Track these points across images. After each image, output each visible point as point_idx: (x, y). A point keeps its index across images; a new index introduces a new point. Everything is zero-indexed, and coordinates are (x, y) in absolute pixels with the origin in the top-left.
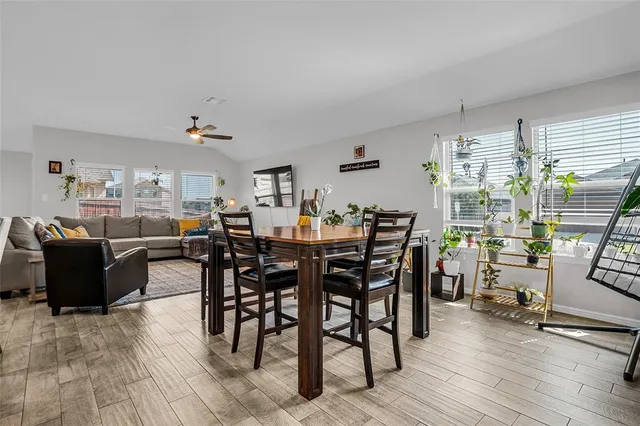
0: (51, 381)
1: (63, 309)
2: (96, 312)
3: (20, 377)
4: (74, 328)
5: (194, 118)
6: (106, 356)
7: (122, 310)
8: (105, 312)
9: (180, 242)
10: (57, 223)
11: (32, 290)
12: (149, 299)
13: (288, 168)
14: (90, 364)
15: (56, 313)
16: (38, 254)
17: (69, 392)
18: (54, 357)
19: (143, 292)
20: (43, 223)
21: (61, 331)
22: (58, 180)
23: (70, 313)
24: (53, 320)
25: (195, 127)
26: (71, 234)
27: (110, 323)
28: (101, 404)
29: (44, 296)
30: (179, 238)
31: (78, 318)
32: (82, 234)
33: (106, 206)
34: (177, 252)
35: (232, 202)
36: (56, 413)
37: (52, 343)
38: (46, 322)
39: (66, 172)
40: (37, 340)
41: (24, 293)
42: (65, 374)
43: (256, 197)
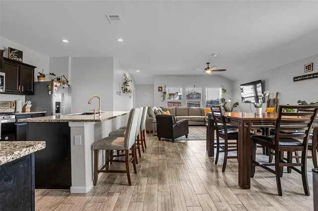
0: (157, 158)
1: (161, 138)
2: (171, 141)
3: (150, 155)
4: (164, 145)
5: (208, 63)
6: (172, 155)
7: (179, 142)
8: (173, 142)
9: (204, 119)
10: (161, 109)
11: (154, 132)
12: (189, 140)
13: (259, 82)
14: (167, 156)
15: (159, 140)
16: (155, 120)
17: (161, 162)
18: (158, 152)
19: (187, 137)
20: (157, 109)
21: (160, 145)
22: (161, 94)
23: (163, 140)
24: (158, 141)
25: (208, 67)
26: (165, 113)
27: (174, 145)
28: (168, 167)
29: (156, 134)
30: (204, 117)
31: (165, 142)
32: (168, 113)
33: (178, 103)
34: (203, 123)
35: (230, 101)
36: (157, 165)
37: (158, 148)
38: (157, 142)
39: (163, 91)
40: (154, 146)
41: (152, 132)
42: (160, 157)
43: (243, 98)
